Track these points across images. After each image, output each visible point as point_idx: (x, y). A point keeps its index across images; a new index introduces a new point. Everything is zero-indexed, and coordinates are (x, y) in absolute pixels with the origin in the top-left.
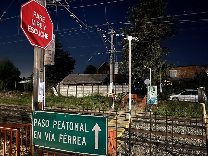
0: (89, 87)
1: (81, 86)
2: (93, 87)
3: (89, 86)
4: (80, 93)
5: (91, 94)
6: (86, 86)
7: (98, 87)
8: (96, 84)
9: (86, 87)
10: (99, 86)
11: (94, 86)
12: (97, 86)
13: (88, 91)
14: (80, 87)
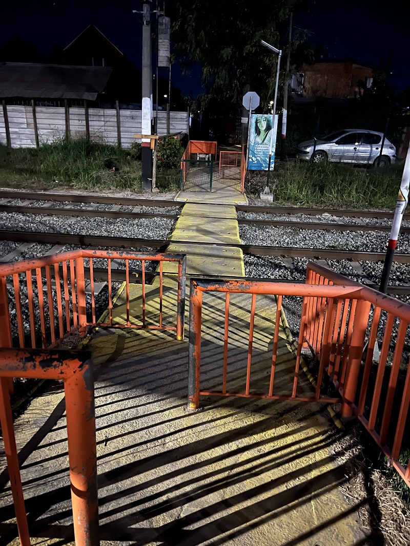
0: (53, 113)
1: (22, 108)
2: (67, 113)
3: (52, 110)
4: (22, 131)
5: (62, 136)
6: (44, 109)
7: (87, 115)
8: (78, 103)
9: (42, 112)
10: (91, 111)
11: (72, 110)
12: (83, 111)
13: (52, 127)
14: (21, 112)
